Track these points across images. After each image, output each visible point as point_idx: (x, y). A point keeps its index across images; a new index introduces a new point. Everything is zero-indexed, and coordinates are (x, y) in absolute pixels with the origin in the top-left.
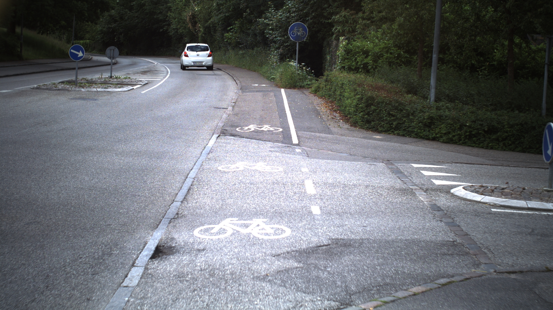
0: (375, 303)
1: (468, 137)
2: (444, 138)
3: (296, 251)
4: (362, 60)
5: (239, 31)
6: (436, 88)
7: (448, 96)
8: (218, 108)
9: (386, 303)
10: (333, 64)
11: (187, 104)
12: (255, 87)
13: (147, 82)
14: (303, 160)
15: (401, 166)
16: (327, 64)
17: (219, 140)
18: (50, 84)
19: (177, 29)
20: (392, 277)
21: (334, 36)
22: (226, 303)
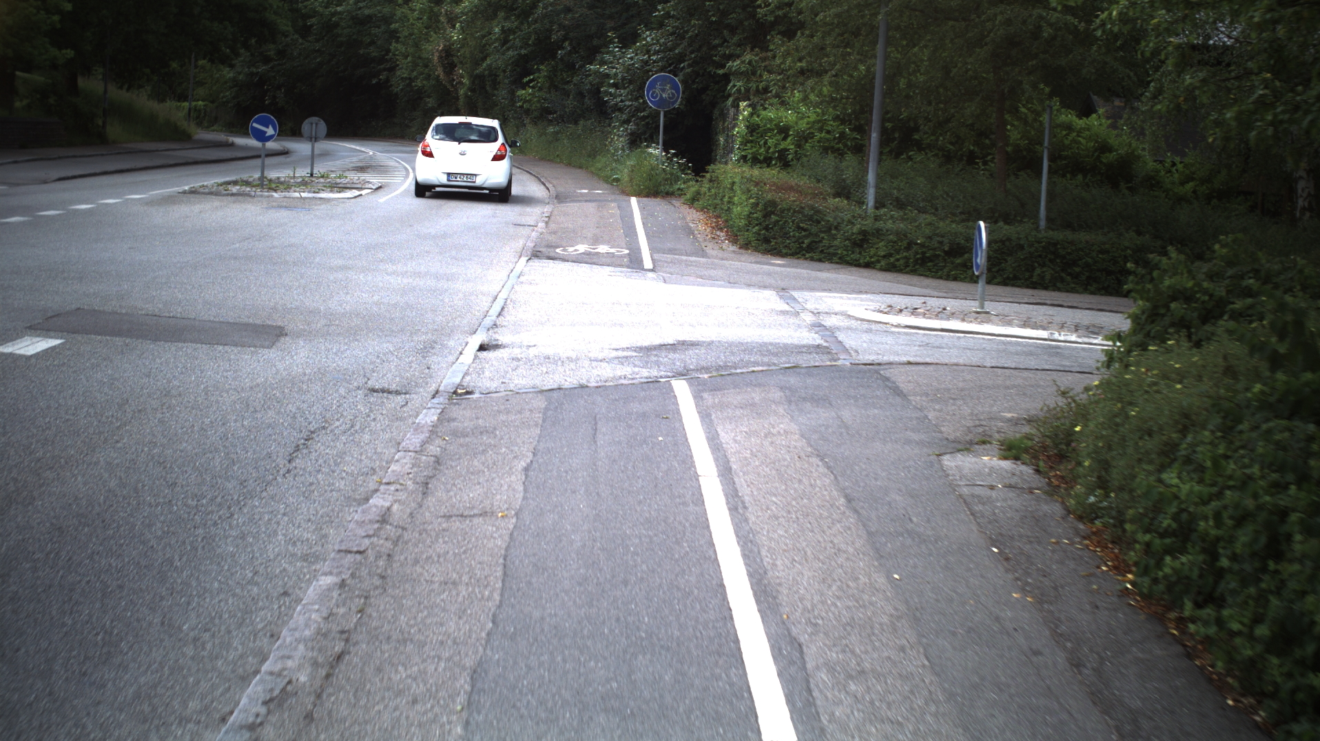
0: (710, 375)
1: (919, 262)
3: (637, 347)
4: (777, 144)
5: (547, 85)
6: (877, 187)
7: (897, 200)
8: (520, 225)
10: (728, 154)
12: (581, 193)
13: (380, 185)
14: (657, 285)
16: (720, 152)
17: (531, 263)
18: (213, 186)
20: (735, 362)
21: (731, 99)
22: (565, 371)
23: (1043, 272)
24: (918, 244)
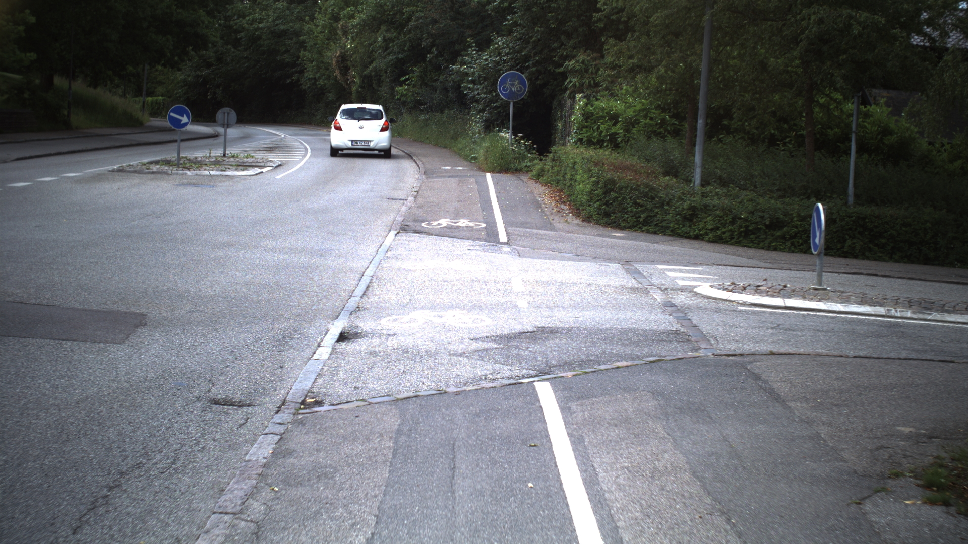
0: (574, 373)
1: (743, 234)
2: (711, 235)
3: (497, 336)
4: (608, 129)
5: (419, 83)
6: (703, 166)
7: (720, 178)
8: (393, 199)
9: (586, 373)
10: (566, 136)
11: (346, 193)
12: (445, 170)
13: (280, 163)
14: (512, 259)
15: (639, 267)
16: (559, 135)
17: (398, 237)
18: (138, 165)
19: (315, 79)
20: (597, 355)
21: (568, 92)
22: (423, 370)
23: (854, 243)
24: (742, 218)
